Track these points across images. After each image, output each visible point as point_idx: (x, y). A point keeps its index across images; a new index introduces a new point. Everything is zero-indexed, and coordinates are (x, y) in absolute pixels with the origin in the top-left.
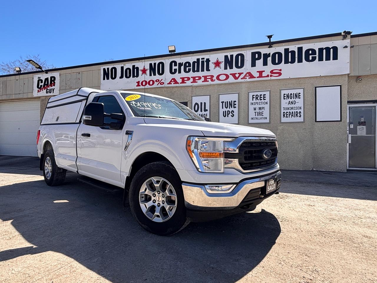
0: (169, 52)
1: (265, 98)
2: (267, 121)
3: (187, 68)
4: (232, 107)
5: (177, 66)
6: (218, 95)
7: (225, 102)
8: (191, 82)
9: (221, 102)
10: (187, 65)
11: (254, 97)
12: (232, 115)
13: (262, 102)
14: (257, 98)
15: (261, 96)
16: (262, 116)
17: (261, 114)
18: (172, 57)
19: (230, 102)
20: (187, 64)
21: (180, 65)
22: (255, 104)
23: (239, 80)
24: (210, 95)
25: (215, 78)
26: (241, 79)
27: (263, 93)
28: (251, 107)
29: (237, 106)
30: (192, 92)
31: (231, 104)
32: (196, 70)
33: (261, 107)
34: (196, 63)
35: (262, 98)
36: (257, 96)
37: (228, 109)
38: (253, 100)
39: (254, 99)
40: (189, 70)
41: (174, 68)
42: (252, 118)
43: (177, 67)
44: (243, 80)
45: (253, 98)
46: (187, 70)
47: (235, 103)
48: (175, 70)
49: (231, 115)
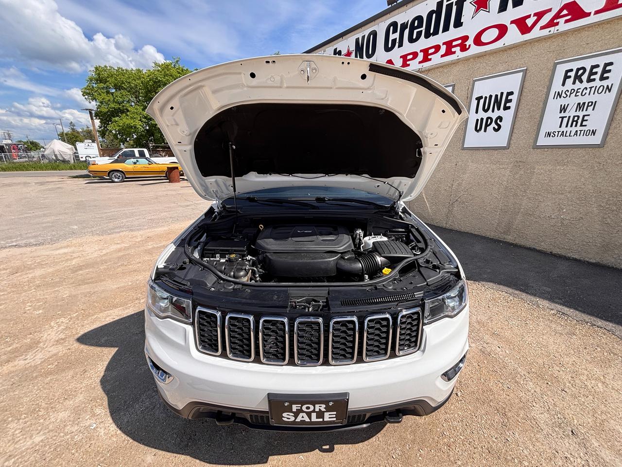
0: (388, 5)
1: (605, 75)
2: (597, 140)
3: (415, 32)
5: (397, 32)
6: (472, 82)
7: (486, 97)
8: (420, 62)
9: (476, 99)
10: (416, 24)
11: (569, 74)
12: (496, 127)
13: (591, 88)
14: (578, 78)
15: (594, 70)
16: (583, 128)
17: (580, 121)
18: (391, 14)
19: (497, 96)
20: (416, 22)
21: (404, 26)
22: (568, 94)
23: (536, 33)
24: (454, 86)
25: (470, 42)
26: (542, 28)
27: (601, 61)
28: (554, 104)
29: (512, 105)
31: (499, 102)
32: (432, 32)
33: (584, 103)
34: (434, 15)
35: (597, 77)
36: (581, 72)
37: (490, 114)
38: (563, 84)
39: (569, 81)
40: (419, 34)
41: (392, 37)
42: (549, 134)
43: (397, 36)
44: (546, 32)
45: (566, 77)
46: (414, 37)
47: (510, 98)
48: (394, 41)
49: (494, 128)
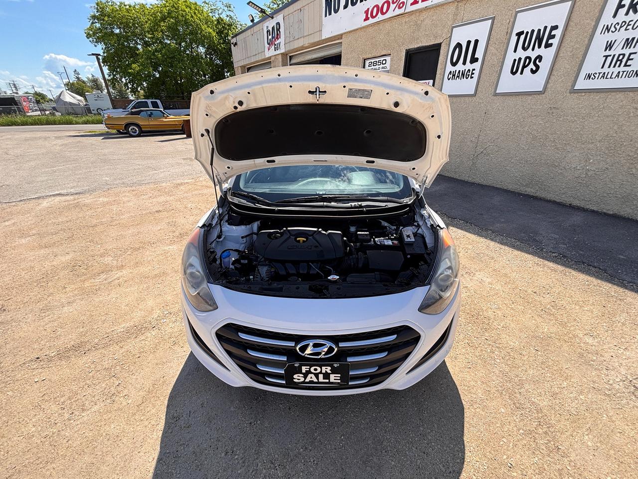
4: (540, 47)
6: (514, 14)
7: (527, 33)
9: (517, 34)
11: (623, 2)
12: (534, 68)
14: (632, 7)
16: (627, 69)
17: (624, 60)
19: (539, 30)
22: (618, 27)
24: (493, 19)
28: (600, 40)
29: (555, 41)
30: (456, 15)
31: (541, 38)
33: (633, 39)
37: (529, 52)
38: (614, 16)
39: (623, 11)
42: (589, 76)
45: (620, 6)
47: (553, 33)
49: (532, 69)
